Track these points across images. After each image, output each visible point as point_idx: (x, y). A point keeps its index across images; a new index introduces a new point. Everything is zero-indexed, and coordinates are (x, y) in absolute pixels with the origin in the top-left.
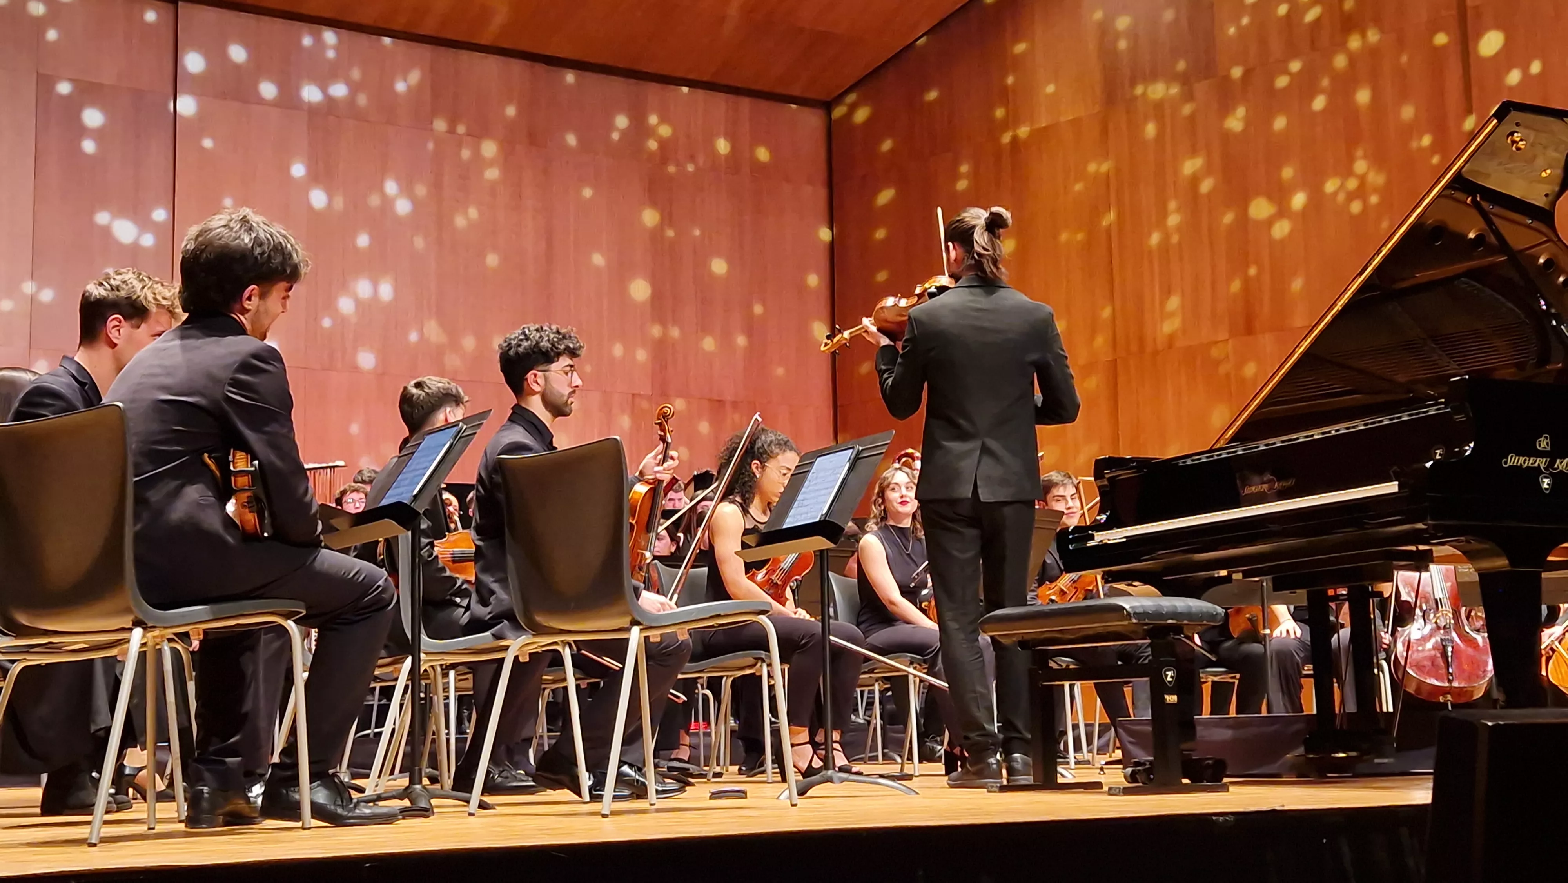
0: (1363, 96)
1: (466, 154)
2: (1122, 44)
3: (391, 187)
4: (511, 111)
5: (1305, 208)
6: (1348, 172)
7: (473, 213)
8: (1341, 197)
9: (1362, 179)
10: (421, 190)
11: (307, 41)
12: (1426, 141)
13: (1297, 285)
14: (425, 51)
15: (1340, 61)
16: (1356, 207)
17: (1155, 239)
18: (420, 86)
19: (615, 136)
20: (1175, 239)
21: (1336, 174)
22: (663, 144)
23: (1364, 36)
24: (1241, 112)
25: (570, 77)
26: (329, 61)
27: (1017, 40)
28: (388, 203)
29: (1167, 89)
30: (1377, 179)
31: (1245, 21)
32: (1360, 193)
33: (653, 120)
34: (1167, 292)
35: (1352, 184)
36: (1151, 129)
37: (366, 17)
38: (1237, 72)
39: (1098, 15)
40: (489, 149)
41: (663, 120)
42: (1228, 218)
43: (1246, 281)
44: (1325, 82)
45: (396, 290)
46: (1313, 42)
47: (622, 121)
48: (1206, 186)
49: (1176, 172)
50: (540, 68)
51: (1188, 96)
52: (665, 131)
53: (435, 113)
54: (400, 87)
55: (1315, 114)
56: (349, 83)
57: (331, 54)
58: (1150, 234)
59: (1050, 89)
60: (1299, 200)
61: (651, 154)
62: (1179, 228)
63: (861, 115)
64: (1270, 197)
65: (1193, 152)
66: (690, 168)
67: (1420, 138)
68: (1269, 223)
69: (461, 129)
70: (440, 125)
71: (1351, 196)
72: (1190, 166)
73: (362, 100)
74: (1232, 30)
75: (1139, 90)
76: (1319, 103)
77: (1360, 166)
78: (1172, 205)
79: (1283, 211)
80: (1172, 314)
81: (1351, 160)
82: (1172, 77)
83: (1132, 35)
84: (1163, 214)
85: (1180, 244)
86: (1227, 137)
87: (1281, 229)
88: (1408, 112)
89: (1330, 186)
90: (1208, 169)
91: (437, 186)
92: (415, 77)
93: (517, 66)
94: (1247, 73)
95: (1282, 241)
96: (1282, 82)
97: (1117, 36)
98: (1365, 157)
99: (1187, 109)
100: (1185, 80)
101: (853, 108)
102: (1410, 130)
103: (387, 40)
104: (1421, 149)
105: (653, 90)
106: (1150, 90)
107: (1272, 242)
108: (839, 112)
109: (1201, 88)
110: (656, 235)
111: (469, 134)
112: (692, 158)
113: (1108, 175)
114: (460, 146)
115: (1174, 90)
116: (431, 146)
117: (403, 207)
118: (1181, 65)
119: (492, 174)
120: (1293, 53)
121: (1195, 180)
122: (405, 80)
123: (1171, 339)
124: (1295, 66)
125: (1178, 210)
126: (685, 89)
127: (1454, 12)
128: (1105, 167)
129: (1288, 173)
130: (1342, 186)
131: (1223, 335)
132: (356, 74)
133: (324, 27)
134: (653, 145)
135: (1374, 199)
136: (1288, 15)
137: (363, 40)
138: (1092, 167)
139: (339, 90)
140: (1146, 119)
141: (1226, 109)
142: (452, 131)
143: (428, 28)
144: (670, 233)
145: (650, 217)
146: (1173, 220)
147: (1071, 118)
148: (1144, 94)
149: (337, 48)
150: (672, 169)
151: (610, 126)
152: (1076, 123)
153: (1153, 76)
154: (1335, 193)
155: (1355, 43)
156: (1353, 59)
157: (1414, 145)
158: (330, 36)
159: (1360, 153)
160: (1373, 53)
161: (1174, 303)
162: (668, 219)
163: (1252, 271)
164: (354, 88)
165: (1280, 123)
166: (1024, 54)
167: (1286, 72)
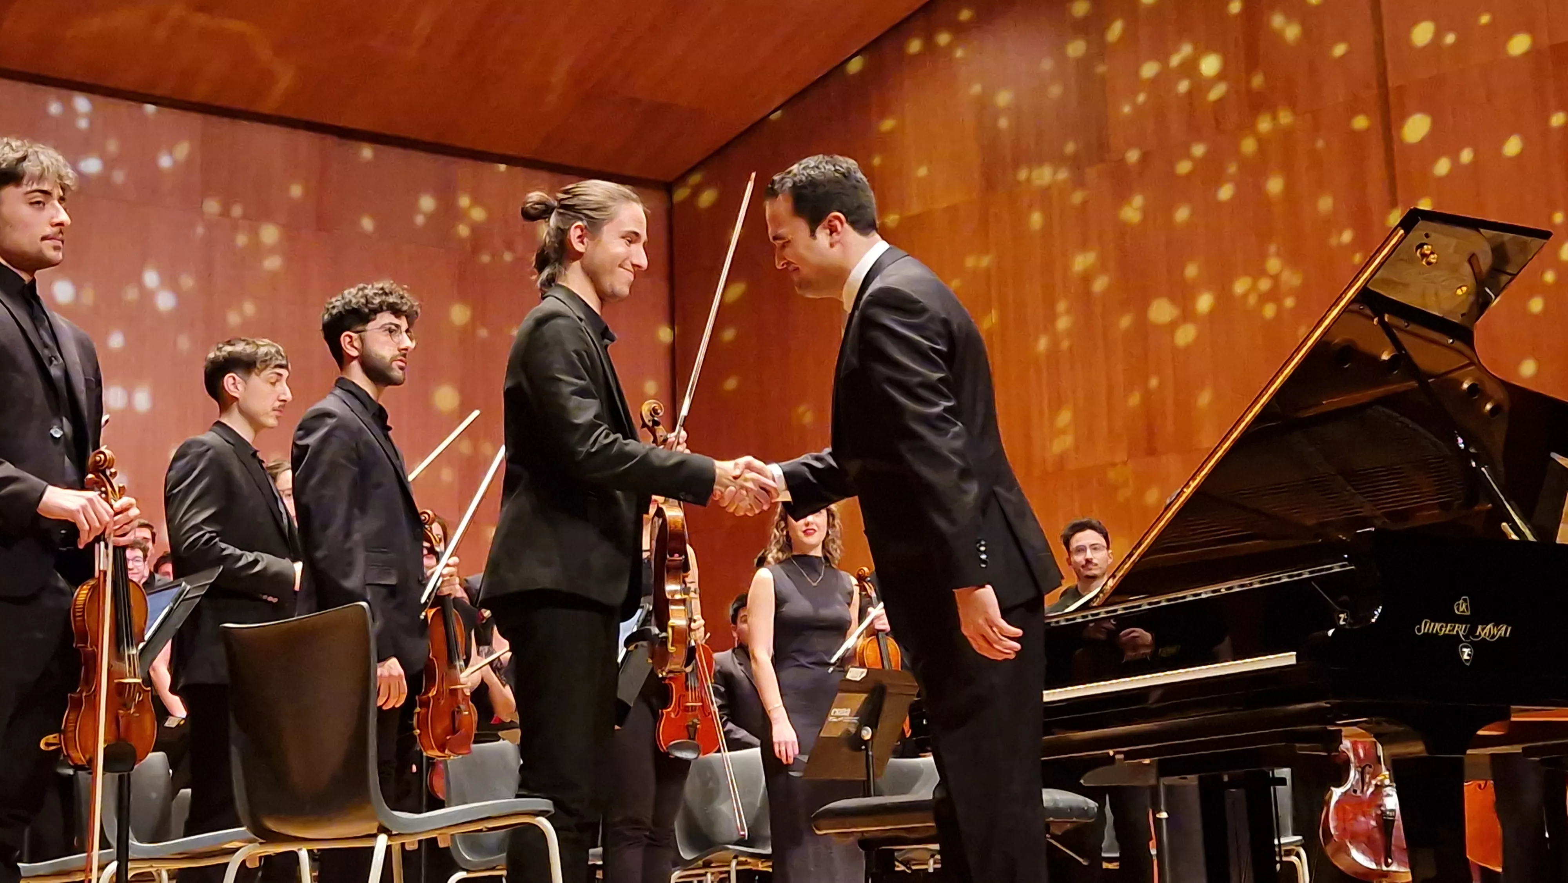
0: (1275, 185)
1: (241, 240)
2: (1003, 123)
3: (151, 278)
4: (296, 191)
5: (1212, 313)
6: (1262, 272)
7: (249, 308)
8: (1252, 300)
9: (1276, 278)
10: (187, 282)
11: (55, 108)
12: (1347, 237)
13: (1205, 398)
14: (194, 120)
15: (1249, 146)
16: (1269, 311)
17: (1043, 344)
18: (189, 161)
19: (420, 220)
20: (1065, 344)
21: (1246, 273)
22: (475, 228)
23: (1275, 118)
24: (1138, 201)
25: (367, 152)
26: (78, 131)
27: (883, 116)
28: (147, 296)
29: (1055, 173)
30: (1292, 279)
31: (1141, 98)
32: (1274, 295)
33: (464, 201)
34: (1057, 405)
35: (1265, 285)
36: (1036, 219)
37: (127, 80)
38: (1133, 156)
39: (976, 89)
40: (270, 234)
41: (476, 201)
42: (1126, 321)
43: (1147, 395)
44: (1232, 169)
45: (155, 398)
46: (1218, 123)
47: (427, 203)
48: (1100, 284)
49: (1067, 267)
50: (330, 141)
51: (1078, 182)
52: (478, 214)
53: (206, 191)
54: (165, 162)
55: (1220, 204)
56: (103, 156)
57: (83, 124)
58: (1036, 339)
59: (922, 172)
60: (1205, 302)
61: (461, 241)
62: (1069, 333)
63: (707, 198)
64: (1172, 299)
65: (1084, 246)
66: (508, 257)
67: (1340, 233)
68: (1173, 326)
69: (237, 211)
70: (212, 206)
71: (1265, 298)
72: (1082, 262)
73: (119, 177)
74: (1127, 109)
75: (1023, 175)
76: (1226, 192)
77: (1273, 265)
78: (1062, 306)
79: (1187, 314)
80: (1063, 432)
81: (1263, 256)
82: (1059, 160)
83: (1015, 111)
84: (1051, 317)
85: (1071, 349)
86: (1123, 228)
87: (1185, 335)
88: (1325, 204)
89: (1240, 286)
90: (1102, 266)
91: (206, 277)
92: (183, 150)
93: (303, 138)
94: (1145, 157)
95: (1188, 348)
96: (1184, 167)
97: (997, 113)
98: (1278, 255)
99: (1077, 197)
100: (1076, 164)
101: (697, 191)
102: (1329, 225)
103: (150, 108)
104: (1342, 247)
105: (464, 169)
106: (1035, 174)
107: (1175, 349)
108: (681, 194)
109: (1092, 173)
110: (467, 333)
111: (245, 217)
112: (510, 246)
113: (988, 270)
114: (235, 228)
115: (1063, 175)
116: (200, 230)
117: (165, 301)
118: (1070, 148)
119: (273, 263)
120: (1195, 133)
121: (1087, 278)
122: (171, 153)
123: (1062, 459)
124: (1199, 150)
125: (1068, 312)
126: (502, 167)
127: (1375, 91)
128: (985, 261)
129: (1191, 271)
130: (1254, 287)
131: (1121, 456)
132: (112, 146)
133: (76, 93)
134: (463, 231)
135: (1289, 302)
136: (1190, 93)
137: (123, 107)
138: (970, 262)
139: (92, 165)
140: (1030, 207)
141: (1122, 197)
142: (225, 212)
143: (200, 93)
144: (483, 333)
145: (459, 314)
146: (1063, 323)
147: (945, 205)
148: (1029, 180)
149: (91, 117)
150: (486, 258)
151: (414, 208)
152: (952, 210)
153: (1037, 160)
154: (1245, 296)
155: (1264, 125)
156: (1262, 142)
157: (1333, 241)
158: (82, 103)
159: (1273, 249)
160: (1286, 136)
161: (1065, 417)
162: (479, 317)
163: (1154, 382)
164: (109, 164)
165: (1182, 214)
166: (891, 132)
167: (1188, 156)
